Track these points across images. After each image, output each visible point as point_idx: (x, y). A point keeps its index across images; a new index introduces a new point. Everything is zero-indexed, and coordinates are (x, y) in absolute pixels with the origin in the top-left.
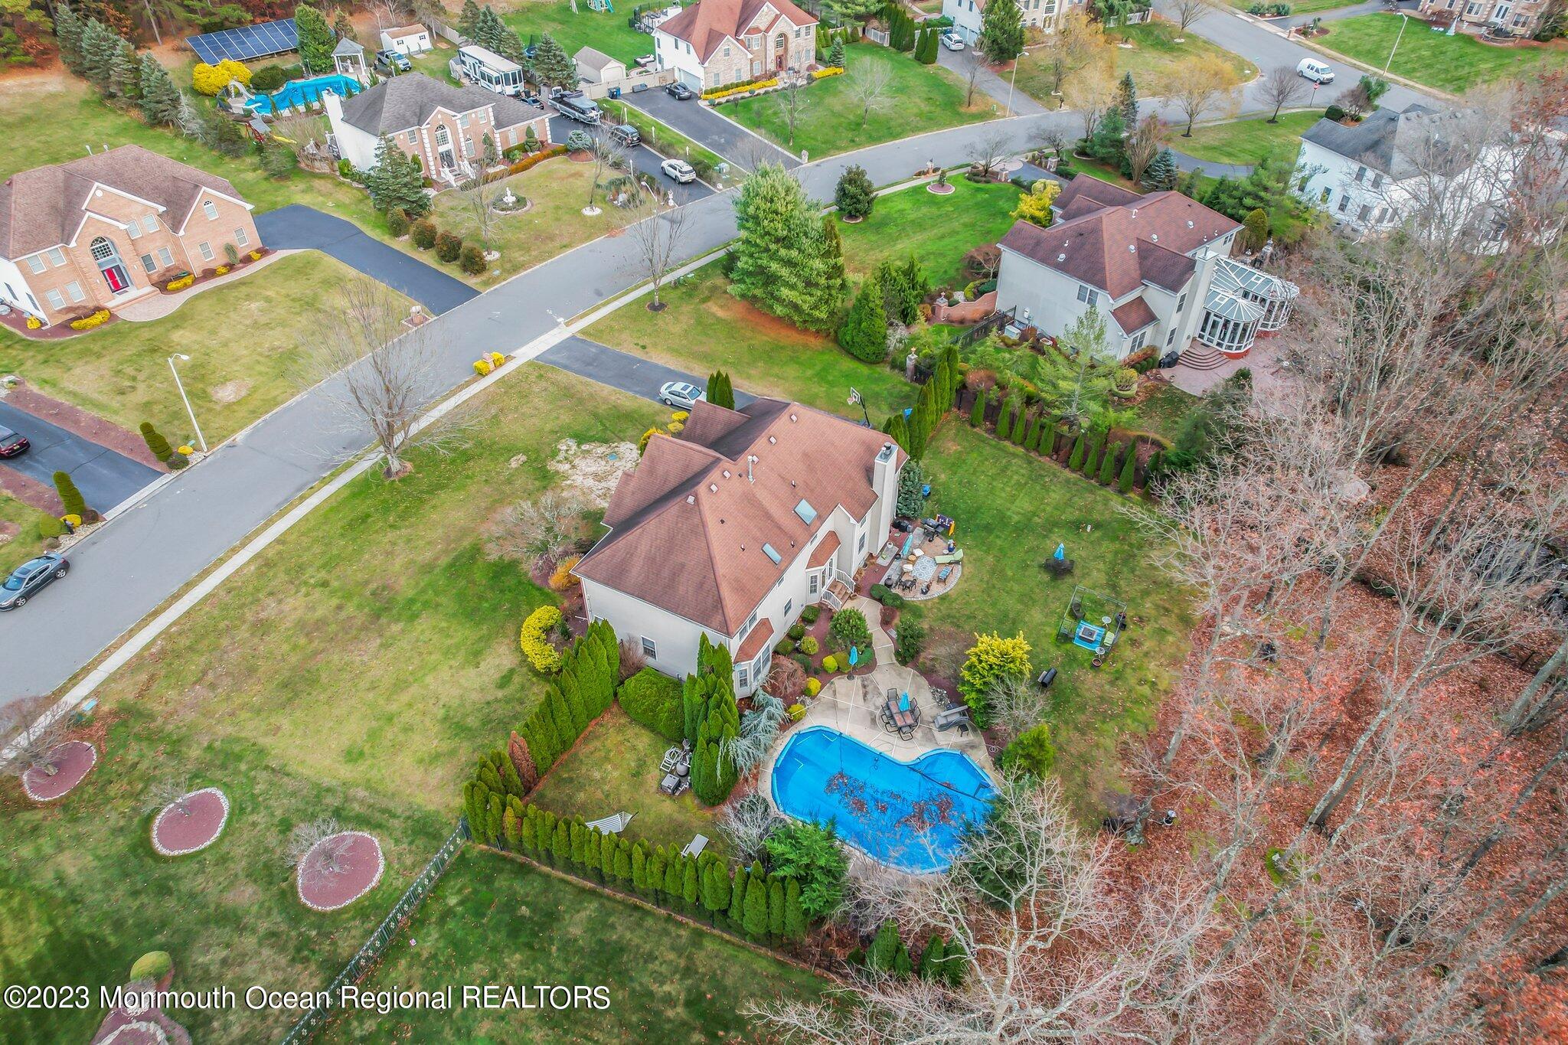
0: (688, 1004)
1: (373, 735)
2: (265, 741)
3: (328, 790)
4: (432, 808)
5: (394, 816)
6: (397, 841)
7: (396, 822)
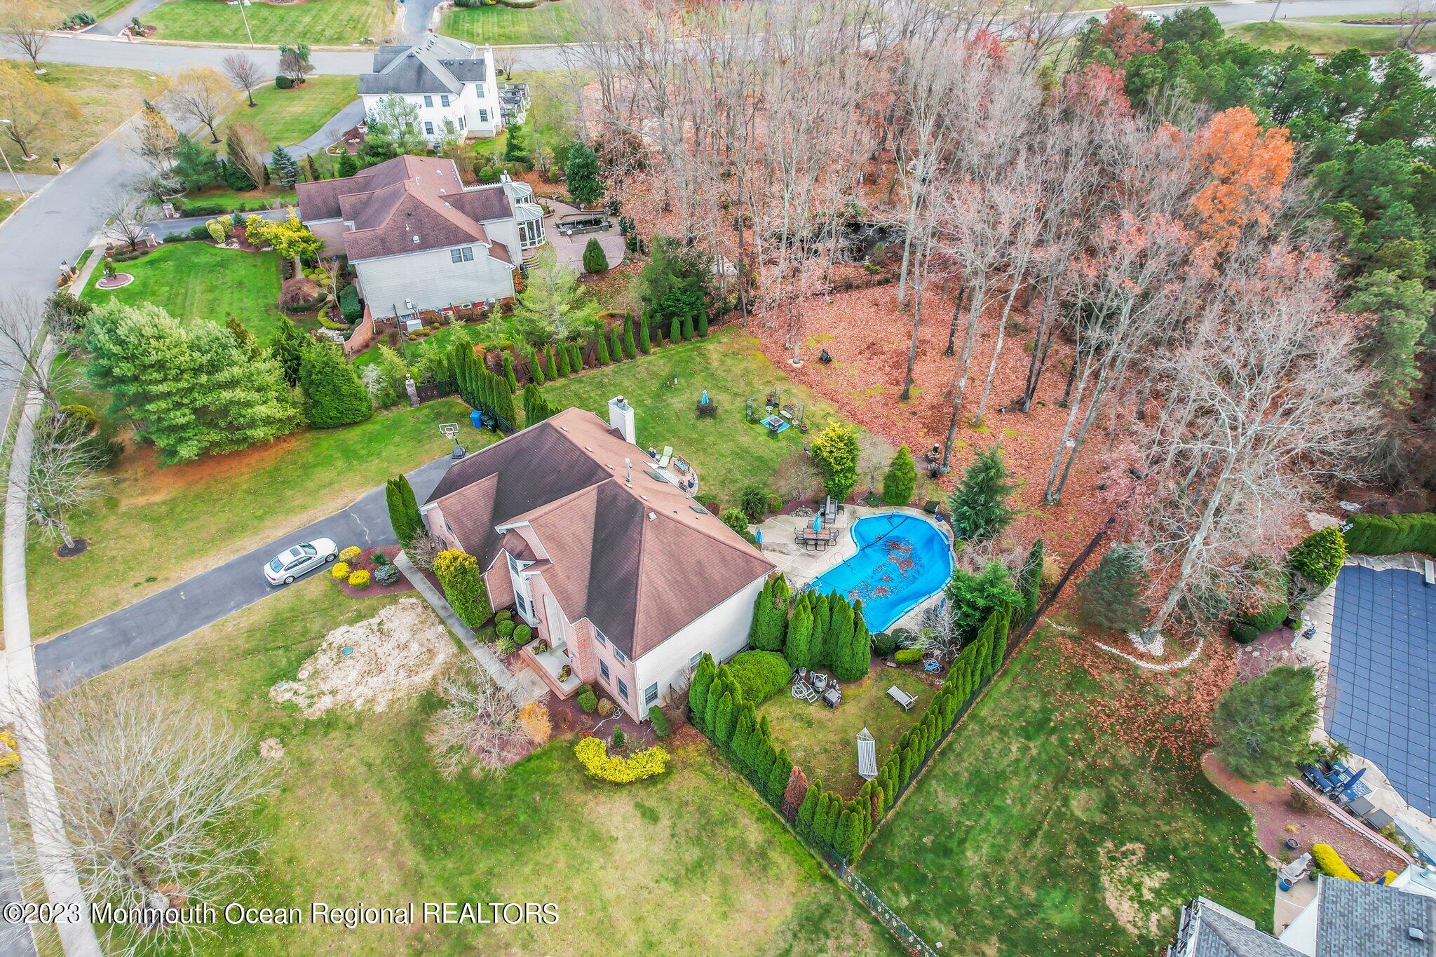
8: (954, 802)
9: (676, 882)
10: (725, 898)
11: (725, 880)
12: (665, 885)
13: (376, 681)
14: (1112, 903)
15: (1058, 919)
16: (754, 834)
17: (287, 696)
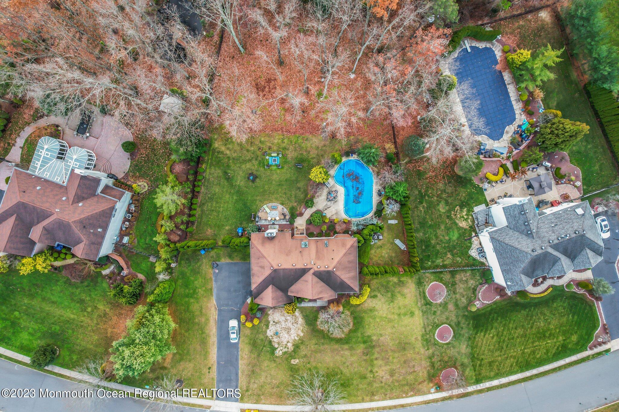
0: (422, 203)
1: (405, 315)
2: (420, 338)
3: (422, 311)
4: (414, 285)
5: (420, 292)
6: (425, 286)
7: (421, 290)
8: (421, 234)
9: (392, 302)
10: (402, 295)
11: (399, 292)
12: (391, 304)
13: (292, 331)
14: (461, 225)
15: (455, 238)
16: (395, 280)
17: (281, 352)
